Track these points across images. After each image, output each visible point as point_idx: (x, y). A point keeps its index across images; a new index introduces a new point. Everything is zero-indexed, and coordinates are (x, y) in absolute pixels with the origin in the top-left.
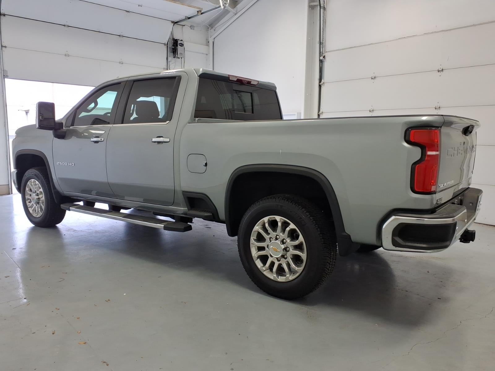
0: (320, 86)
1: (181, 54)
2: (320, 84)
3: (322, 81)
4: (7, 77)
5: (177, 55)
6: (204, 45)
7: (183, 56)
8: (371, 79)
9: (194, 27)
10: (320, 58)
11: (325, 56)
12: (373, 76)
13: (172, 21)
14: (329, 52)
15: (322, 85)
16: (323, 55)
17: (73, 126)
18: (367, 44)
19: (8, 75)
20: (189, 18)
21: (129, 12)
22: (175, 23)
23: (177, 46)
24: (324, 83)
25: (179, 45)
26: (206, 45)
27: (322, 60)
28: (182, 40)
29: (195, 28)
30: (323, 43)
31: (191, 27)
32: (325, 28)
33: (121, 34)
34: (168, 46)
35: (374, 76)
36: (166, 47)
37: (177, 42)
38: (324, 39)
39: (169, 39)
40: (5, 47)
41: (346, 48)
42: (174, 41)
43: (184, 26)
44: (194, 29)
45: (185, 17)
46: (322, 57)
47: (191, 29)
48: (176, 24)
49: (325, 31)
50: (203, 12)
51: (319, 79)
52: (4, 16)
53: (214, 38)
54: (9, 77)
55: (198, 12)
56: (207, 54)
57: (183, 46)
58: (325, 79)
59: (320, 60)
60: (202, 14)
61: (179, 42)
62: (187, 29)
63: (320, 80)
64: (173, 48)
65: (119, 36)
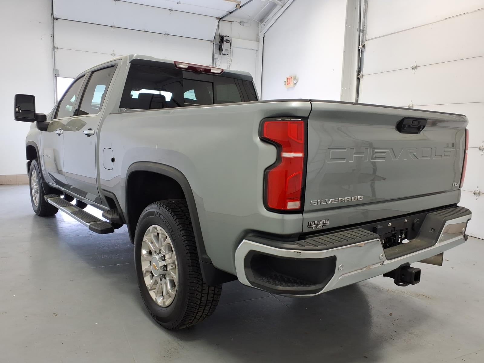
0: (358, 79)
1: (227, 50)
2: (359, 76)
3: (361, 73)
4: (58, 76)
5: (222, 52)
6: (255, 41)
7: (229, 53)
8: (411, 68)
9: (244, 22)
10: (359, 48)
11: (365, 45)
12: (414, 65)
13: (217, 17)
14: (369, 40)
15: (360, 78)
16: (363, 44)
17: (55, 118)
18: (411, 28)
19: (59, 74)
20: (231, 13)
21: (172, 10)
22: (220, 19)
23: (223, 42)
24: (362, 75)
25: (225, 42)
26: (257, 41)
27: (361, 50)
28: (229, 37)
29: (245, 24)
30: (364, 31)
31: (240, 23)
32: (367, 13)
33: (167, 33)
34: (214, 43)
35: (416, 65)
36: (212, 44)
37: (223, 38)
38: (365, 26)
39: (216, 36)
40: (57, 48)
41: (387, 34)
42: (220, 38)
43: (233, 22)
44: (243, 25)
45: (226, 12)
46: (361, 46)
47: (241, 25)
48: (221, 21)
49: (367, 16)
50: (242, 5)
51: (357, 71)
52: (57, 20)
53: (265, 33)
54: (59, 76)
55: (236, 5)
56: (257, 50)
57: (229, 42)
58: (364, 71)
59: (359, 50)
60: (240, 7)
61: (225, 38)
62: (236, 26)
63: (359, 72)
64: (219, 45)
65: (165, 34)
